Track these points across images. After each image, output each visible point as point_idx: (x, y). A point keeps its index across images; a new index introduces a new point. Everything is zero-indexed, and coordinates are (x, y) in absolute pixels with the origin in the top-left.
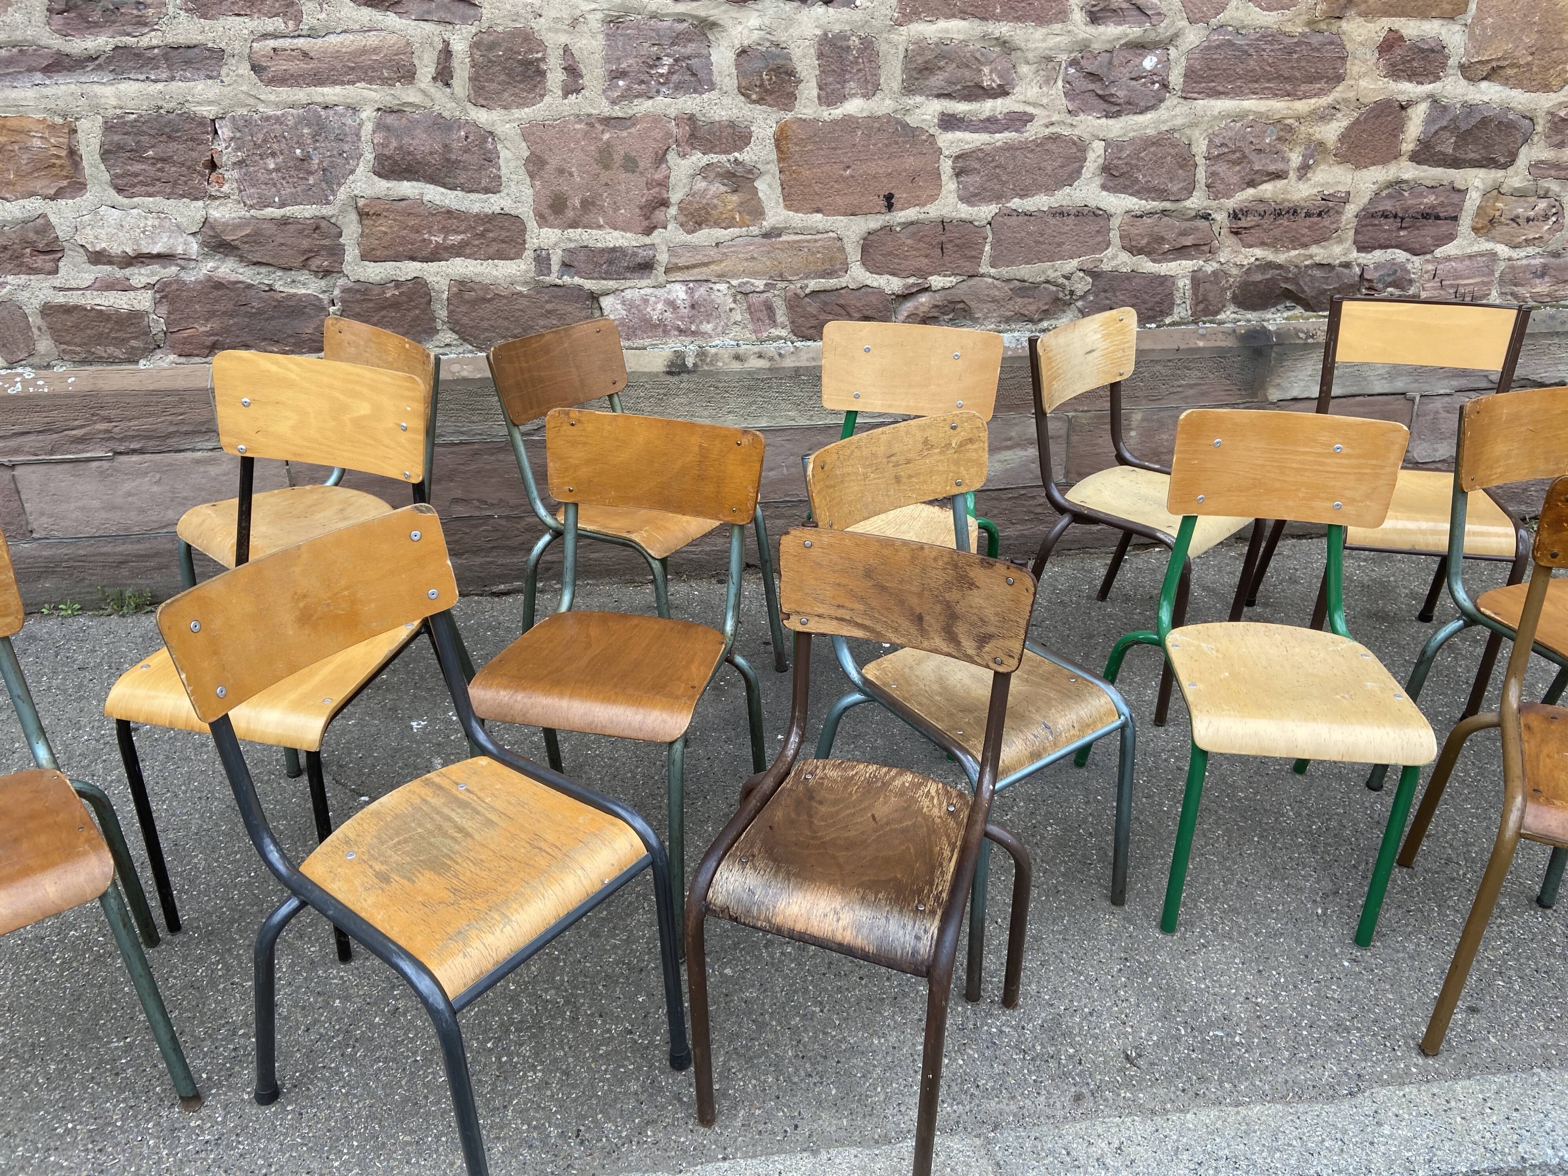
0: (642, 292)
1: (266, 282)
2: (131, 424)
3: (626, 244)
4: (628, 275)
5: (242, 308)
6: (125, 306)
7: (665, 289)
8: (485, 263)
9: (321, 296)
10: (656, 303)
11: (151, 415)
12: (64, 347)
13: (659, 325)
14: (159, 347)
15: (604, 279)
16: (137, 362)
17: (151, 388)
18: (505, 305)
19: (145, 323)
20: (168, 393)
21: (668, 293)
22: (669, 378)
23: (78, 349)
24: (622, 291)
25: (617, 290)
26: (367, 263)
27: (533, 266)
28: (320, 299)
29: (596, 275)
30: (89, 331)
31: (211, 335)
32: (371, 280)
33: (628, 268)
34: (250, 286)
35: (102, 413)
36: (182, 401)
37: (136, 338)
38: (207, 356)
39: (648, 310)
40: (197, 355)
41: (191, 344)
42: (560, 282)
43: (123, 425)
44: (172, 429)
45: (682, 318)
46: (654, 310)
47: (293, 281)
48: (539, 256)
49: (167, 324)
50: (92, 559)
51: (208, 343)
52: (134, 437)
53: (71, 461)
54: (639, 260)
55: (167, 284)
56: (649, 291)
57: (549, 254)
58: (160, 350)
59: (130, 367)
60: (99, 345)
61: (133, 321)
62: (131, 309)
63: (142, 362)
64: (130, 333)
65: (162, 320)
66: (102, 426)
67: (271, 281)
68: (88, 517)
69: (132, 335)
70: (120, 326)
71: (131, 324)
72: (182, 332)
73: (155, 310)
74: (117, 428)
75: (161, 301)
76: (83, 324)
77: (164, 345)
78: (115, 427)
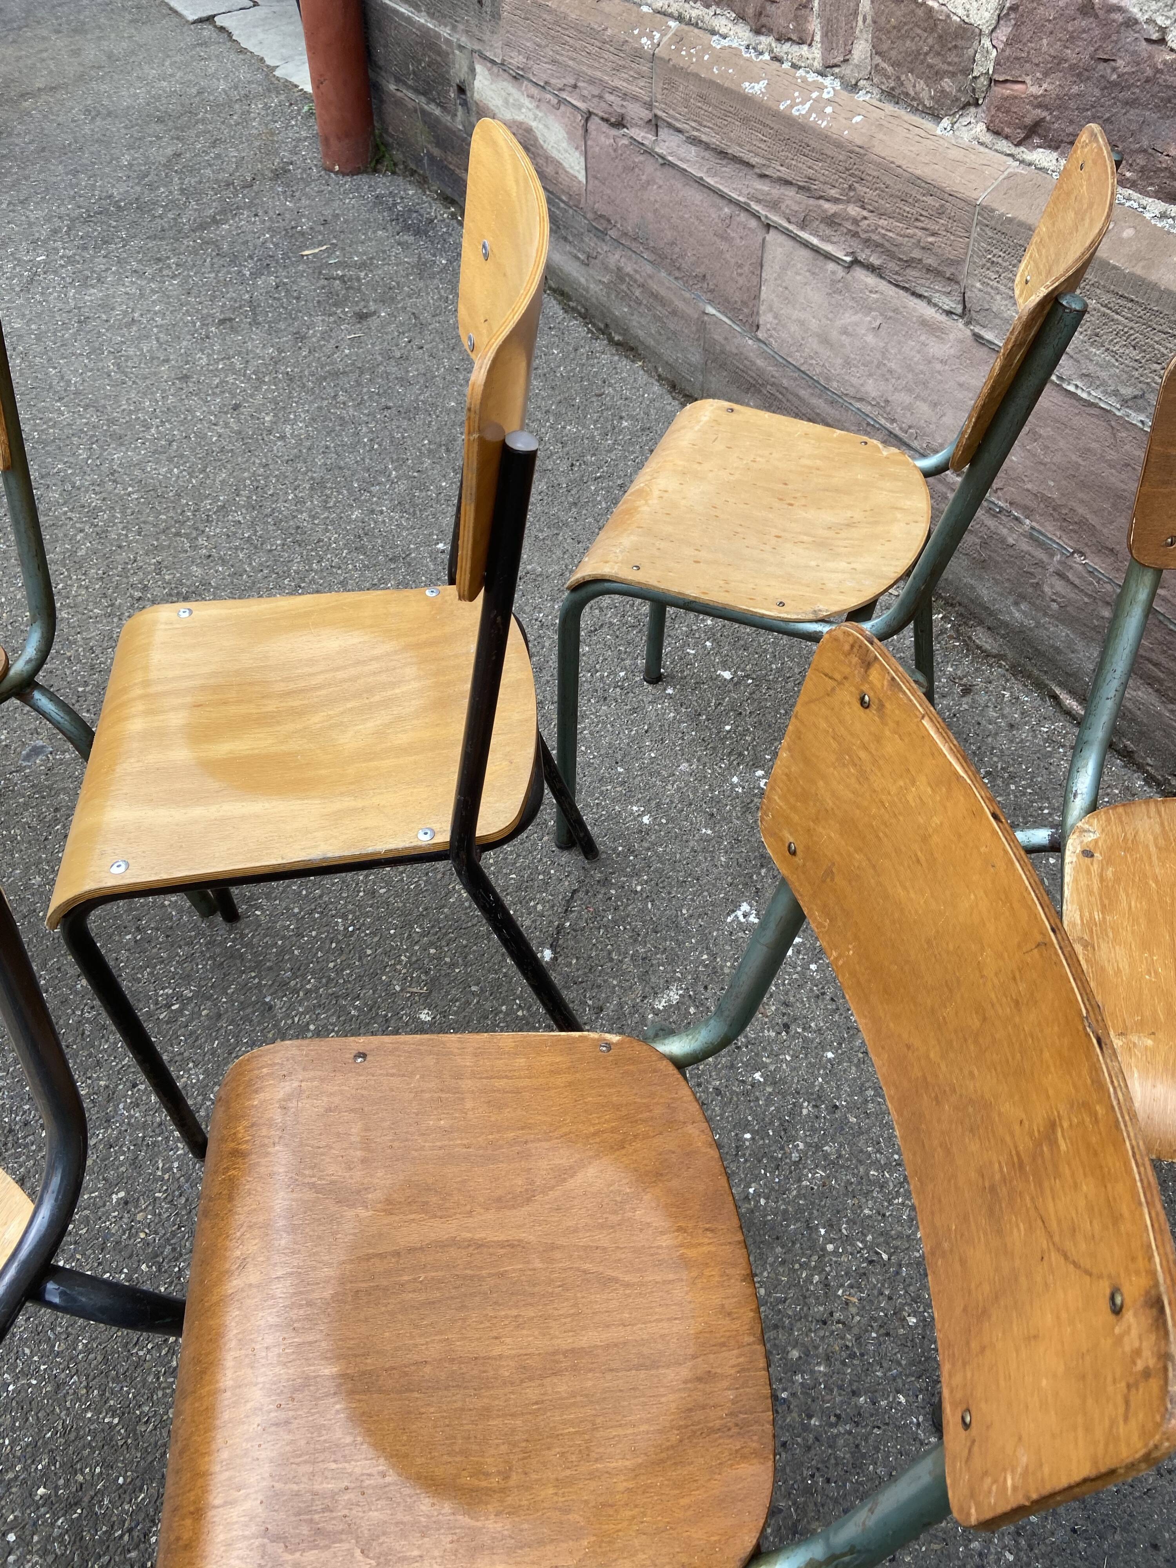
1: (1160, 21)
2: (882, 222)
5: (1101, 66)
6: (960, 12)
11: (903, 218)
12: (878, 59)
14: (977, 105)
16: (938, 118)
17: (918, 172)
19: (971, 52)
20: (931, 189)
23: (890, 69)
30: (908, 43)
31: (1039, 106)
34: (1131, 23)
35: (861, 189)
36: (941, 212)
37: (953, 75)
38: (1018, 145)
40: (1007, 137)
41: (1007, 112)
43: (873, 219)
44: (916, 254)
49: (997, 63)
50: (790, 397)
51: (1028, 121)
52: (878, 245)
53: (816, 250)
58: (973, 110)
59: (927, 124)
60: (912, 71)
61: (960, 43)
62: (965, 18)
63: (946, 122)
64: (949, 64)
65: (994, 53)
66: (853, 210)
67: (1168, 22)
68: (803, 339)
69: (951, 68)
70: (943, 46)
71: (956, 47)
72: (1008, 85)
73: (993, 31)
74: (866, 222)
75: (1008, 14)
76: (906, 28)
77: (980, 102)
78: (865, 218)
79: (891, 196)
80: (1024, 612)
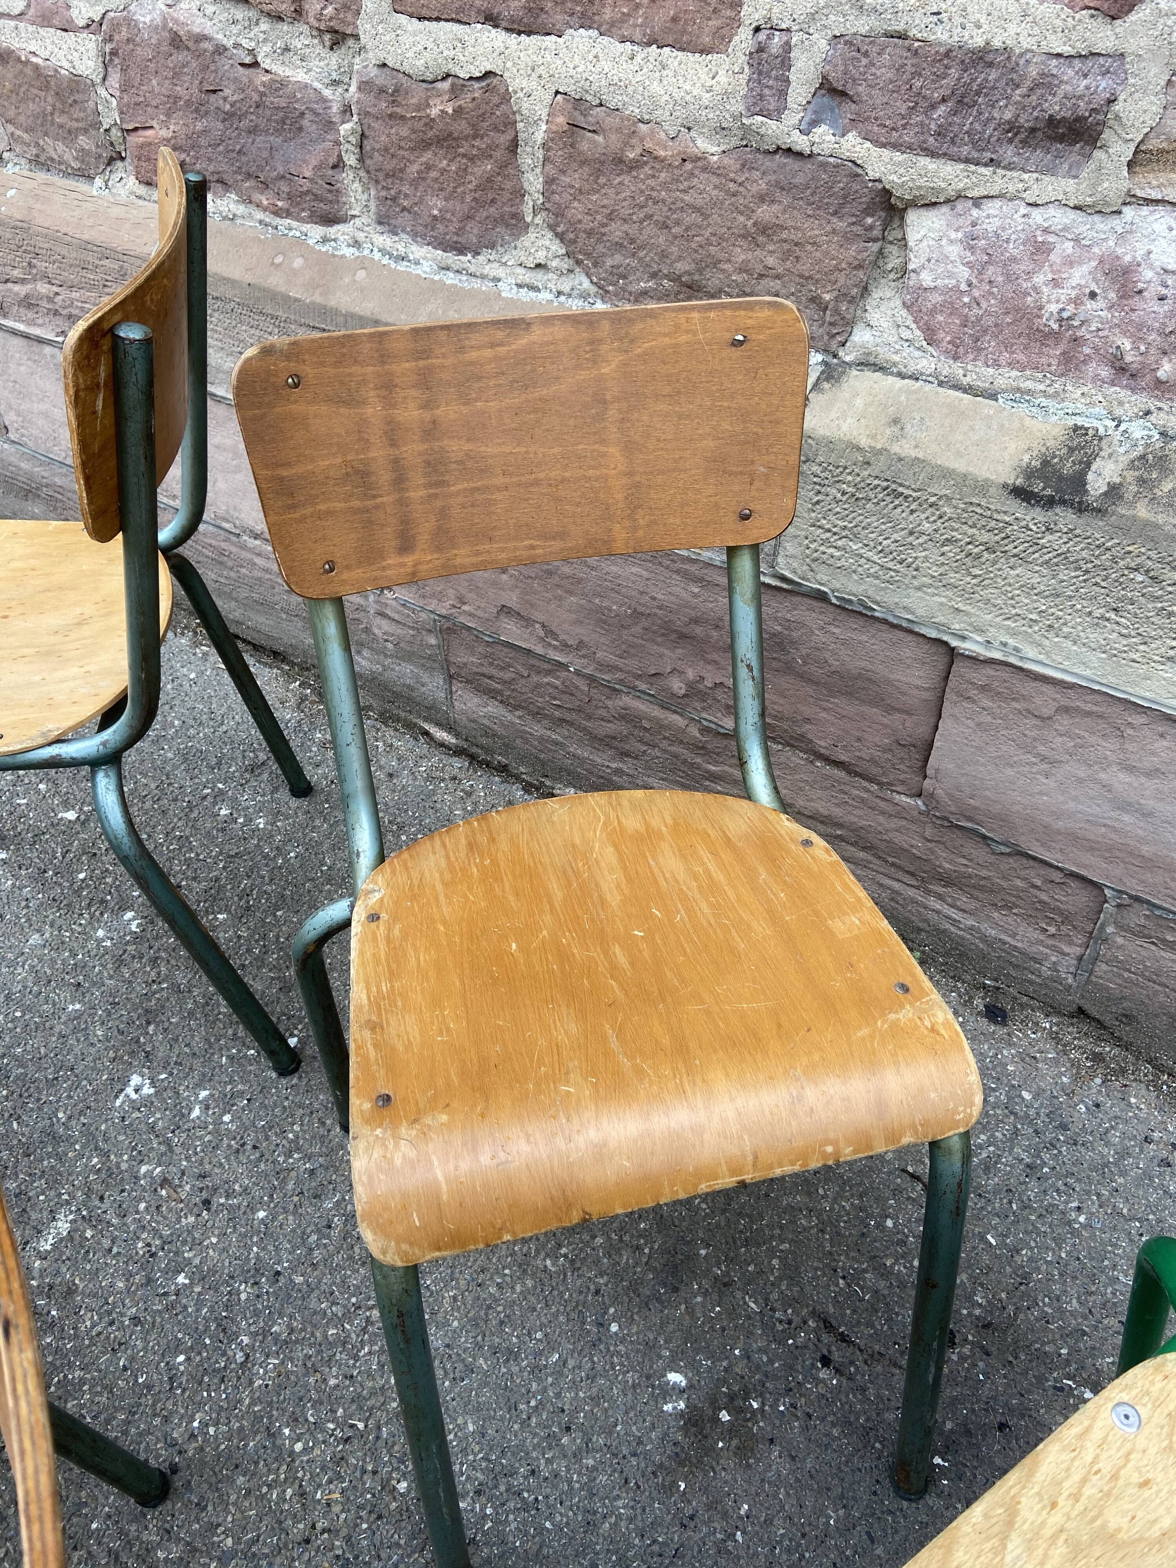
0: (1037, 216)
1: (246, 43)
2: (74, 295)
3: (1027, 43)
4: (1009, 153)
5: (212, 98)
6: (66, 65)
7: (1116, 223)
8: (641, 53)
9: (327, 93)
10: (1070, 263)
11: (91, 287)
12: (11, 128)
13: (1056, 336)
14: (123, 159)
15: (932, 154)
16: (90, 178)
17: (86, 237)
18: (664, 185)
19: (91, 104)
20: (103, 251)
21: (1122, 237)
22: (1019, 509)
23: (25, 136)
24: (977, 202)
25: (960, 196)
26: (403, 19)
27: (743, 78)
28: (324, 100)
29: (908, 137)
30: (31, 105)
31: (174, 148)
32: (406, 68)
33: (1012, 128)
34: (221, 50)
35: (40, 265)
36: (122, 274)
37: (86, 131)
39: (1039, 279)
41: (148, 159)
42: (801, 142)
43: (64, 293)
45: (1137, 332)
46: (1055, 283)
47: (287, 49)
48: (761, 49)
49: (121, 112)
53: (26, 336)
54: (1054, 107)
55: (116, 26)
56: (1059, 217)
57: (787, 47)
58: (119, 164)
59: (82, 186)
60: (46, 134)
61: (77, 97)
62: (71, 70)
63: (99, 181)
64: (77, 120)
65: (114, 102)
66: (43, 288)
67: (253, 44)
68: (54, 431)
69: (80, 125)
70: (64, 103)
71: (75, 101)
72: (140, 133)
73: (104, 79)
74: (60, 297)
75: (111, 60)
76: (23, 89)
77: (123, 155)
78: (57, 294)
79: (71, 266)
80: (368, 659)
